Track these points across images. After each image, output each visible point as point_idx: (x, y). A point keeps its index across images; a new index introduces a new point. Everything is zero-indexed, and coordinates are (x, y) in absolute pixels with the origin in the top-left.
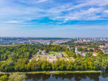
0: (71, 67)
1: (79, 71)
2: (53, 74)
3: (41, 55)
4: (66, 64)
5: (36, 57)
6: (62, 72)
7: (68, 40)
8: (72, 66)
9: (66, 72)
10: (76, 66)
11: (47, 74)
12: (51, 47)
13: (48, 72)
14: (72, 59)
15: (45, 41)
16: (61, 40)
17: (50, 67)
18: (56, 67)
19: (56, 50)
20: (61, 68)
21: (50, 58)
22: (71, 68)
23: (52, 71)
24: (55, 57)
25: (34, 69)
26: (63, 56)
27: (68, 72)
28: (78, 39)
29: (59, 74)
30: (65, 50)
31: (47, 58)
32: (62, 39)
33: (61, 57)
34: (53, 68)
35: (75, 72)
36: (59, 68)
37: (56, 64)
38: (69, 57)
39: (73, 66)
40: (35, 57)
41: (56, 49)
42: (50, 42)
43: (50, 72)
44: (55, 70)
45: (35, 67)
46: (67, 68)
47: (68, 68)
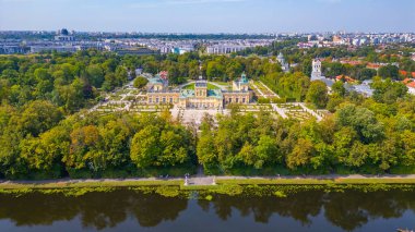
0: (318, 153)
1: (362, 173)
2: (202, 194)
3: (145, 91)
4: (284, 136)
5: (119, 102)
6: (256, 180)
7: (271, 41)
8: (321, 146)
9: (280, 180)
10: (349, 145)
11: (167, 194)
12: (194, 61)
13: (171, 181)
14: (305, 109)
15: (169, 44)
16: (239, 41)
17: (181, 154)
18: (220, 150)
19: (221, 73)
20: (255, 158)
21: (188, 106)
22: (316, 160)
23: (194, 174)
24: (216, 101)
25: (81, 165)
26: (254, 98)
27: (298, 180)
28: (309, 37)
29: (239, 192)
30: (261, 73)
31: (172, 106)
32: (244, 37)
33: (247, 100)
34: (204, 157)
35: (341, 179)
36: (239, 156)
37: (222, 136)
38: (288, 100)
39: (331, 148)
40: (113, 102)
41: (219, 67)
42: (195, 46)
43: (185, 183)
44: (214, 168)
45: (87, 150)
46: (290, 160)
47: (295, 157)
